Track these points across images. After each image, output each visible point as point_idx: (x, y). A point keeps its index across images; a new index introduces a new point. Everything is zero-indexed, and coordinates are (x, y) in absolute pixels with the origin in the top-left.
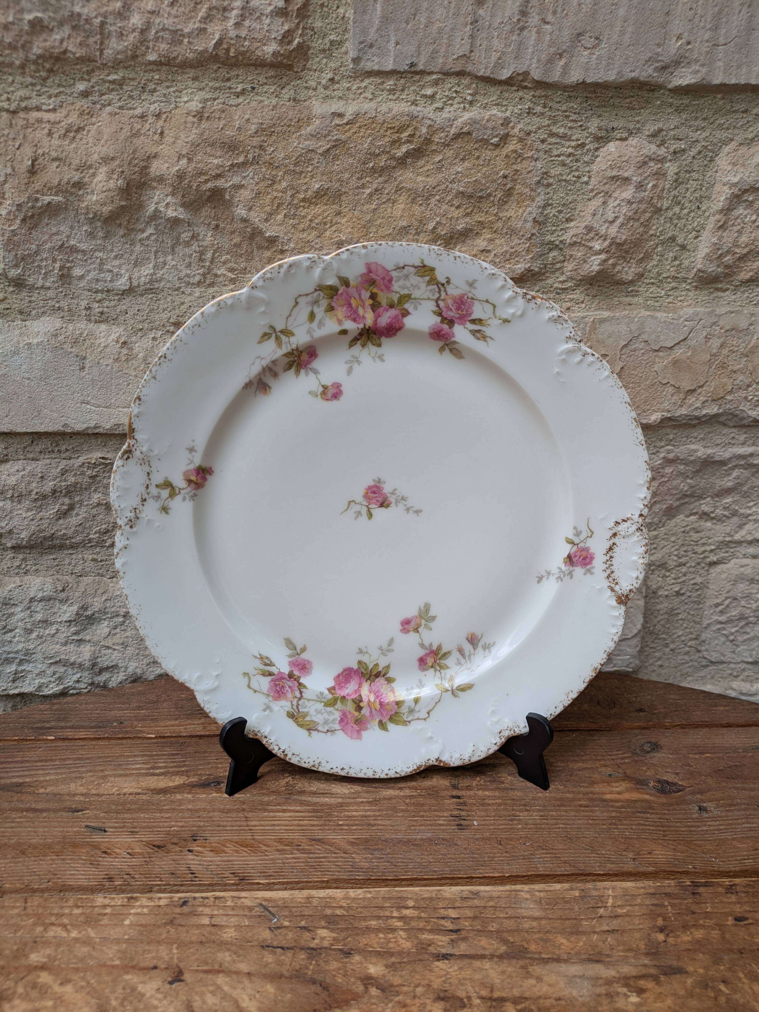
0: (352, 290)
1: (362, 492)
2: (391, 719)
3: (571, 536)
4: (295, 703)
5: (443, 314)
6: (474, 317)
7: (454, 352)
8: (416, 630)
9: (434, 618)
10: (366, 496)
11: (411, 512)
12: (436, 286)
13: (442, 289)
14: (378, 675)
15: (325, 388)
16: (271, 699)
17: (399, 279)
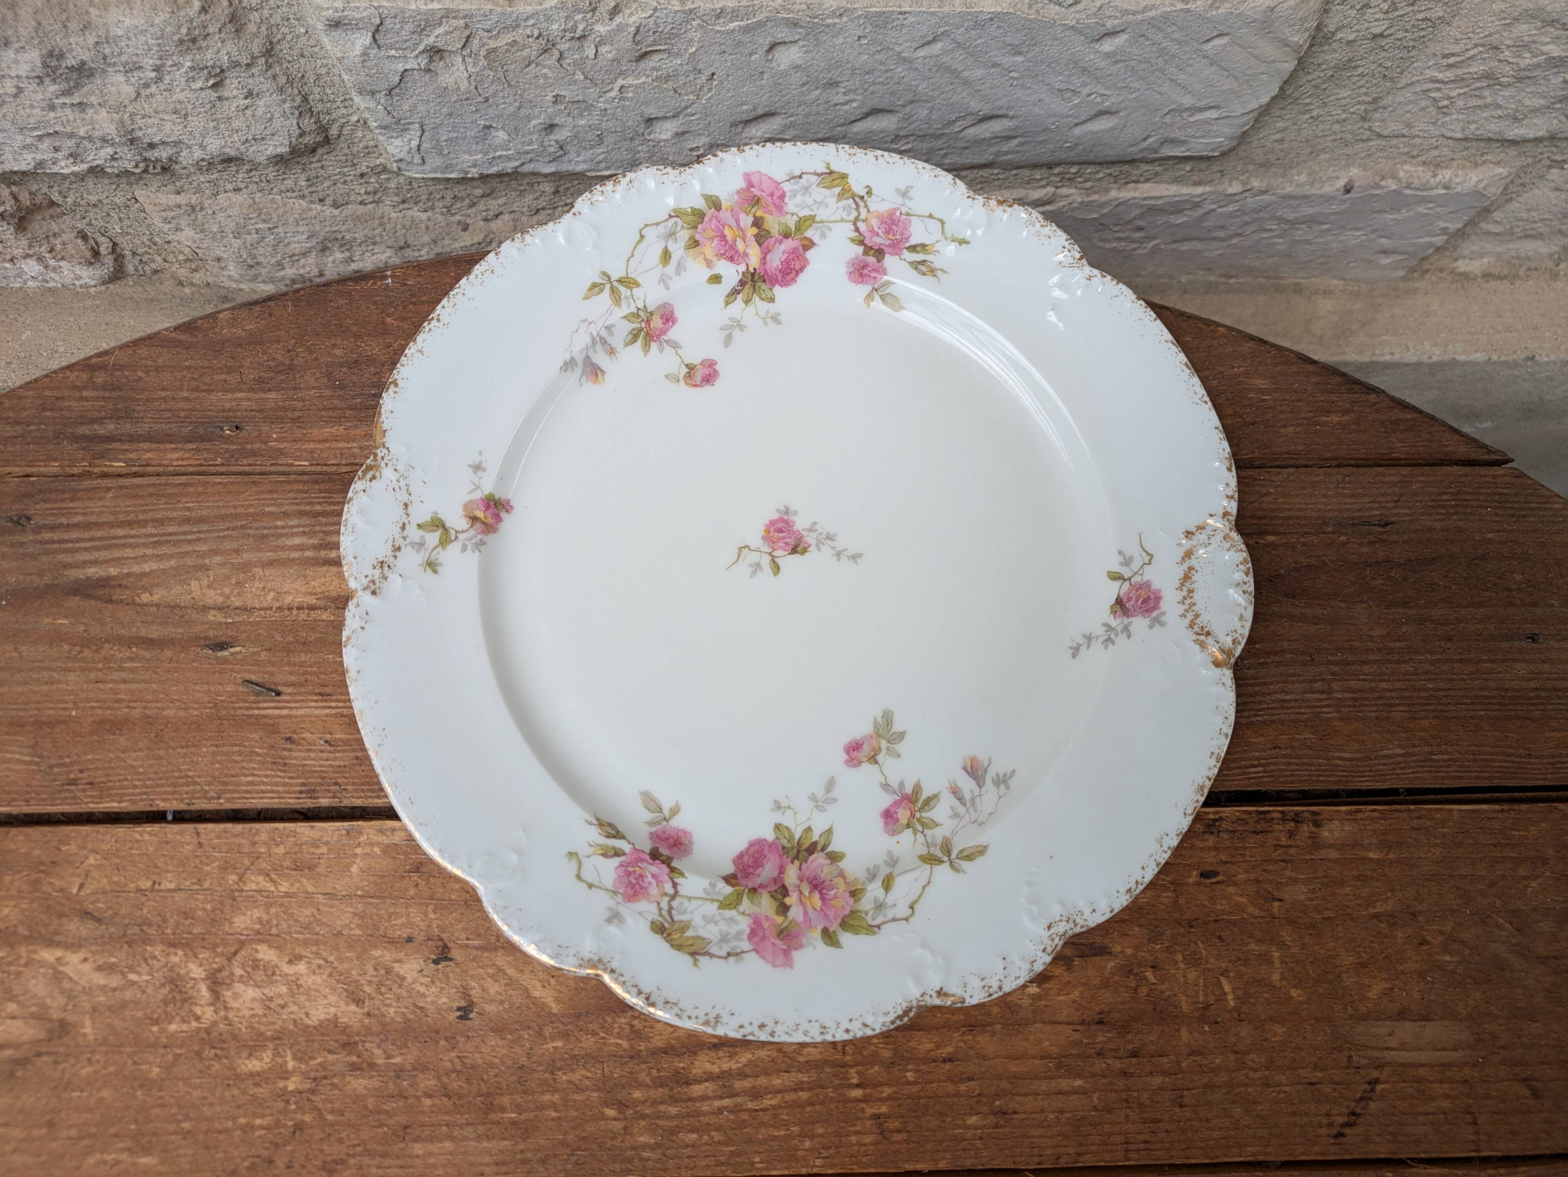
0: (725, 215)
1: (761, 531)
2: (845, 925)
3: (1116, 568)
4: (664, 905)
5: (867, 241)
6: (913, 241)
7: (888, 300)
8: (873, 759)
9: (901, 736)
10: (767, 538)
11: (844, 558)
12: (851, 201)
13: (861, 204)
14: (812, 849)
15: (691, 368)
16: (619, 898)
17: (795, 194)
